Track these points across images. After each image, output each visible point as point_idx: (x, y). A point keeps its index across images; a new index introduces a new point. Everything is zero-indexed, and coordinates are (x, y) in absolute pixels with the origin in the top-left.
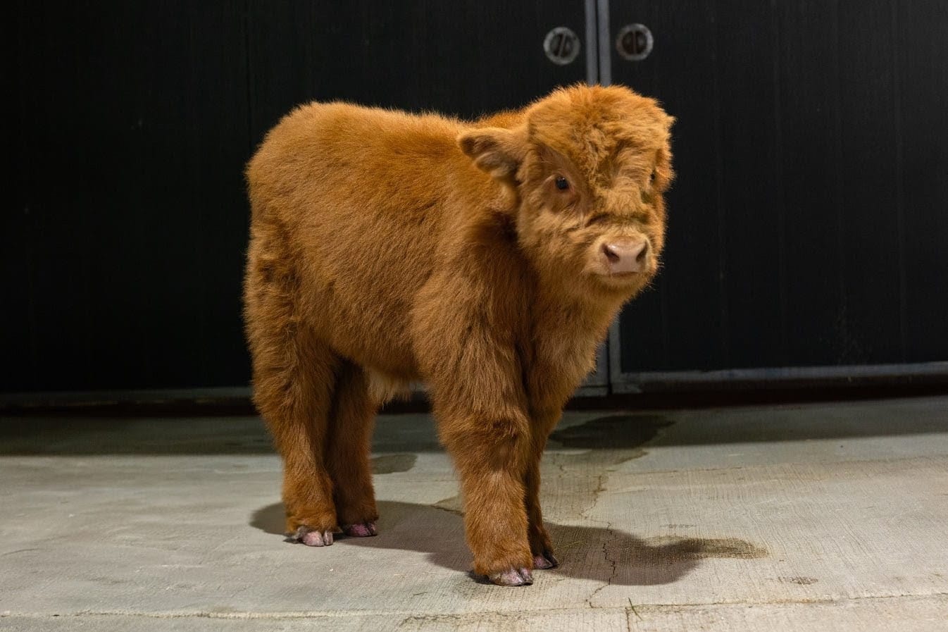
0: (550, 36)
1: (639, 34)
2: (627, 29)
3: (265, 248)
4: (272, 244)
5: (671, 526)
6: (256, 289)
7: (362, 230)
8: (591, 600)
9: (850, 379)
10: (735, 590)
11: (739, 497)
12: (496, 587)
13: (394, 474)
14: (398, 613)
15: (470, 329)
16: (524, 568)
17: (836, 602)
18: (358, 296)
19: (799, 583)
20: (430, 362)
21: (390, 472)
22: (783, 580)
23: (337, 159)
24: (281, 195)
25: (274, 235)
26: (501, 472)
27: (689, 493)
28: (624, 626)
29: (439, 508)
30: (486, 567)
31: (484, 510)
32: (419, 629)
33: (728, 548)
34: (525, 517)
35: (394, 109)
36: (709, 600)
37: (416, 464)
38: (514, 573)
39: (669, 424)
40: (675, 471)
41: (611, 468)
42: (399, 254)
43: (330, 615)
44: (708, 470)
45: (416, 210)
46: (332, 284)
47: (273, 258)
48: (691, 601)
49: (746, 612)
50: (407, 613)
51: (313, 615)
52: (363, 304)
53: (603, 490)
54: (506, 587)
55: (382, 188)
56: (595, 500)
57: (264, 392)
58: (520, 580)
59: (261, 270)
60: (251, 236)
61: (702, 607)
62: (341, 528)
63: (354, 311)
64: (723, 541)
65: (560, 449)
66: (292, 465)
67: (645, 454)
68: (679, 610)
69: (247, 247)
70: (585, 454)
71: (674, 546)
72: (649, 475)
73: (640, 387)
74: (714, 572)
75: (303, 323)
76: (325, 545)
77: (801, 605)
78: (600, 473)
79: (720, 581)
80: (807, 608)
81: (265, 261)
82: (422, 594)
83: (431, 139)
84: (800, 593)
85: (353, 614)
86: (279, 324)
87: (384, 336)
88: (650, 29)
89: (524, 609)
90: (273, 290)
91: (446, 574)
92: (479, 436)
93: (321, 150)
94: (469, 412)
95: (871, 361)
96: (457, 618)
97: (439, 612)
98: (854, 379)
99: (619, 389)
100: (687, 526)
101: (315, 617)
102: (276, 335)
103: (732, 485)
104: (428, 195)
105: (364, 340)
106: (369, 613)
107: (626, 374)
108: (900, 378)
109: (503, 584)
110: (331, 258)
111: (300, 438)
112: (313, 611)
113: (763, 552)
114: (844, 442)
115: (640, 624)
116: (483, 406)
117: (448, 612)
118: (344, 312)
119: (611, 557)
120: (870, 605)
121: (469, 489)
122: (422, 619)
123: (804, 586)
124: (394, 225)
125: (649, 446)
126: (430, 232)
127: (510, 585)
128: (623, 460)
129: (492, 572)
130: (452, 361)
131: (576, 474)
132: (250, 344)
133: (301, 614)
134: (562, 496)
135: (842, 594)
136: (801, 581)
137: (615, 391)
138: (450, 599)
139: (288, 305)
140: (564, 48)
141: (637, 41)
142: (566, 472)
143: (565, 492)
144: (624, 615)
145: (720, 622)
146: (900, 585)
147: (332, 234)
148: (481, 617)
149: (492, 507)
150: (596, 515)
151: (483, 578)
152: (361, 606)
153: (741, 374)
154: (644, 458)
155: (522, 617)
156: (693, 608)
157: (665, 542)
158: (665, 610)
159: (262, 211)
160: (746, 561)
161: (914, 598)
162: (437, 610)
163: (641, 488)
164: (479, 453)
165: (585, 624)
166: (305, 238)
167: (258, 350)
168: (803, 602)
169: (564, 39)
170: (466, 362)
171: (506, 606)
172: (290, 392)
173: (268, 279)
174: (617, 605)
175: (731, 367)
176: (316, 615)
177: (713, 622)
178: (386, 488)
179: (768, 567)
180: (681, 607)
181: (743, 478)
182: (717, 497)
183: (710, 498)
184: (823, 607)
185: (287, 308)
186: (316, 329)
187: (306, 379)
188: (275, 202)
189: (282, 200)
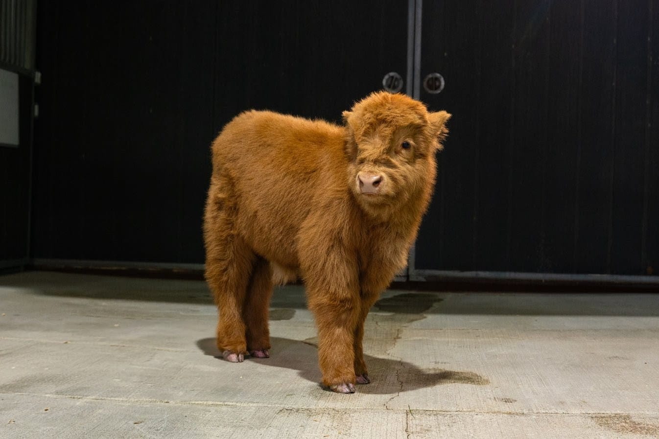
0: (387, 77)
1: (437, 79)
2: (430, 76)
3: (220, 191)
4: (223, 189)
5: (436, 363)
6: (213, 214)
7: (276, 182)
8: (388, 405)
9: (543, 281)
10: (469, 403)
11: (476, 347)
12: (334, 393)
13: (282, 321)
14: (277, 406)
15: (333, 246)
16: (350, 383)
17: (526, 415)
18: (269, 220)
19: (506, 402)
20: (307, 264)
21: (279, 319)
22: (497, 399)
23: (265, 142)
24: (231, 162)
25: (226, 183)
26: (342, 327)
27: (448, 343)
28: (405, 422)
29: (310, 344)
30: (329, 381)
31: (331, 349)
32: (288, 416)
33: (467, 378)
34: (353, 354)
35: (299, 117)
36: (454, 409)
37: (295, 316)
38: (345, 386)
39: (440, 300)
40: (441, 329)
41: (405, 325)
42: (295, 198)
43: (238, 404)
44: (460, 330)
45: (307, 173)
46: (256, 212)
47: (224, 197)
48: (444, 409)
49: (474, 418)
50: (282, 406)
51: (228, 404)
52: (272, 225)
53: (399, 338)
54: (339, 394)
55: (289, 160)
56: (394, 344)
57: (211, 272)
58: (348, 390)
59: (216, 203)
60: (211, 183)
61: (449, 413)
62: (249, 352)
63: (266, 229)
64: (465, 373)
65: (378, 311)
66: (224, 315)
67: (425, 317)
68: (436, 414)
69: (209, 188)
70: (391, 316)
71: (437, 374)
72: (426, 331)
73: (425, 278)
74: (458, 392)
75: (238, 235)
76: (239, 361)
77: (506, 415)
78: (399, 328)
79: (461, 398)
80: (509, 417)
82: (292, 395)
83: (319, 134)
84: (506, 408)
85: (251, 405)
86: (225, 234)
87: (283, 245)
88: (443, 76)
89: (349, 407)
90: (223, 215)
91: (307, 384)
92: (332, 307)
93: (256, 137)
94: (327, 292)
95: (556, 271)
96: (310, 411)
98: (546, 281)
99: (413, 278)
100: (445, 363)
101: (229, 405)
102: (222, 240)
103: (473, 340)
104: (313, 166)
105: (271, 246)
106: (260, 405)
107: (417, 270)
109: (338, 392)
110: (257, 198)
111: (230, 300)
112: (228, 401)
113: (487, 382)
114: (538, 318)
115: (414, 421)
116: (336, 290)
117: (305, 407)
118: (261, 229)
119: (401, 379)
120: (545, 418)
121: (323, 336)
122: (290, 410)
123: (508, 404)
124: (294, 181)
125: (428, 313)
126: (312, 186)
127: (342, 392)
128: (412, 321)
129: (332, 385)
130: (320, 264)
131: (385, 327)
132: (205, 244)
133: (221, 403)
134: (376, 340)
135: (529, 410)
136: (507, 401)
137: (411, 279)
138: (307, 399)
139: (230, 224)
140: (394, 84)
141: (435, 83)
142: (380, 326)
143: (378, 337)
144: (405, 415)
145: (459, 423)
146: (562, 407)
147: (259, 184)
148: (324, 412)
149: (335, 348)
150: (395, 353)
151: (327, 387)
152: (256, 400)
153: (482, 274)
154: (423, 321)
155: (347, 413)
157: (432, 372)
158: (429, 413)
159: (219, 169)
160: (477, 386)
161: (570, 415)
162: (299, 405)
163: (421, 338)
164: (330, 316)
165: (383, 419)
166: (243, 186)
167: (210, 248)
168: (507, 413)
169: (394, 80)
170: (328, 265)
171: (338, 405)
172: (226, 274)
173: (220, 208)
174: (401, 409)
175: (477, 270)
176: (230, 404)
177: (455, 422)
178: (277, 329)
179: (489, 391)
180: (438, 412)
181: (479, 336)
182: (464, 346)
183: (459, 347)
184: (518, 417)
185: (230, 226)
186: (245, 238)
187: (236, 267)
188: (228, 165)
189: (231, 164)
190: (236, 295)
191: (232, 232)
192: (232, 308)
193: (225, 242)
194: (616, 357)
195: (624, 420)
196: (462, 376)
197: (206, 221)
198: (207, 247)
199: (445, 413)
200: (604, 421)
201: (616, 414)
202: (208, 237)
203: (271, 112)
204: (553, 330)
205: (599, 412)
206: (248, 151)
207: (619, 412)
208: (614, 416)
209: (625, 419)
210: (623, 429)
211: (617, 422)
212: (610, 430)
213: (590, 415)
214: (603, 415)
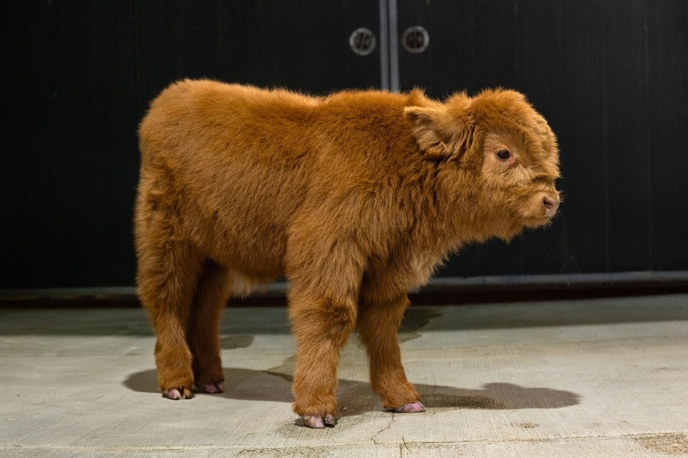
0: (354, 35)
1: (419, 34)
2: (410, 30)
3: (154, 186)
4: (159, 184)
6: (146, 215)
7: (241, 174)
8: (375, 439)
10: (479, 432)
11: (485, 367)
13: (238, 350)
14: (235, 447)
16: (330, 414)
17: (552, 441)
19: (525, 427)
21: (234, 347)
22: (514, 425)
23: (212, 122)
24: (167, 149)
25: (162, 177)
27: (450, 363)
29: (274, 374)
30: (302, 409)
33: (476, 403)
36: (460, 439)
37: (254, 342)
39: (438, 315)
40: (440, 349)
43: (186, 448)
44: (464, 348)
45: (289, 159)
46: (216, 212)
47: (160, 193)
48: (448, 439)
49: (487, 447)
50: (242, 447)
51: (173, 448)
57: (146, 288)
59: (150, 202)
60: (141, 176)
61: (454, 444)
63: (234, 231)
64: (473, 398)
67: (419, 336)
68: (438, 445)
72: (421, 351)
74: (465, 419)
77: (527, 443)
79: (469, 426)
80: (530, 444)
81: (154, 196)
82: (253, 434)
84: (526, 434)
85: (202, 448)
86: (162, 241)
88: (427, 30)
89: (327, 445)
90: (159, 216)
91: (271, 420)
95: (584, 271)
96: (278, 451)
97: (265, 446)
98: (572, 284)
101: (175, 450)
102: (158, 248)
103: (482, 358)
104: (300, 149)
106: (215, 447)
108: (605, 284)
109: (313, 426)
110: (214, 194)
112: (174, 445)
113: (501, 406)
114: (563, 329)
115: (410, 456)
117: (271, 447)
118: (225, 232)
120: (575, 443)
122: (252, 451)
123: (529, 429)
124: (269, 170)
125: (423, 331)
129: (305, 414)
133: (165, 448)
134: (359, 365)
135: (556, 435)
136: (527, 426)
138: (273, 437)
139: (168, 228)
140: (364, 43)
141: (417, 39)
144: (398, 449)
145: (468, 454)
146: (598, 429)
147: (214, 177)
148: (295, 450)
152: (208, 442)
153: (491, 280)
154: (419, 339)
155: (325, 450)
156: (448, 444)
158: (429, 445)
159: (152, 159)
160: (488, 411)
161: (607, 438)
162: (264, 445)
163: (415, 360)
165: (370, 456)
167: (143, 258)
168: (528, 441)
169: (364, 37)
171: (314, 443)
173: (155, 208)
174: (393, 442)
175: (483, 274)
176: (176, 448)
177: (462, 454)
178: (230, 359)
179: (504, 416)
180: (440, 444)
181: (489, 354)
182: (470, 367)
183: (464, 367)
184: (542, 444)
185: (169, 230)
186: (199, 244)
187: (178, 281)
188: (163, 153)
189: (168, 152)
190: (179, 315)
191: (172, 237)
192: (175, 331)
193: (163, 251)
194: (664, 368)
195: (676, 441)
196: (470, 400)
197: (138, 225)
198: (140, 257)
199: (450, 444)
200: (650, 442)
201: (666, 434)
202: (141, 244)
203: (212, 81)
204: (583, 342)
205: (644, 433)
206: (188, 135)
207: (669, 431)
208: (664, 436)
209: (677, 439)
210: (676, 450)
211: (668, 442)
212: (658, 452)
213: (634, 436)
214: (650, 436)
